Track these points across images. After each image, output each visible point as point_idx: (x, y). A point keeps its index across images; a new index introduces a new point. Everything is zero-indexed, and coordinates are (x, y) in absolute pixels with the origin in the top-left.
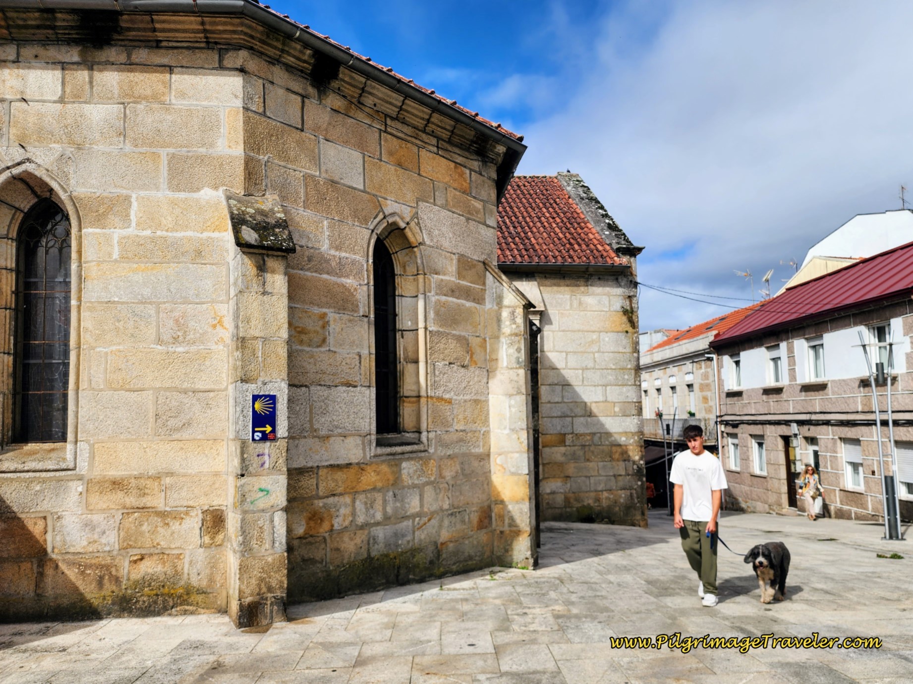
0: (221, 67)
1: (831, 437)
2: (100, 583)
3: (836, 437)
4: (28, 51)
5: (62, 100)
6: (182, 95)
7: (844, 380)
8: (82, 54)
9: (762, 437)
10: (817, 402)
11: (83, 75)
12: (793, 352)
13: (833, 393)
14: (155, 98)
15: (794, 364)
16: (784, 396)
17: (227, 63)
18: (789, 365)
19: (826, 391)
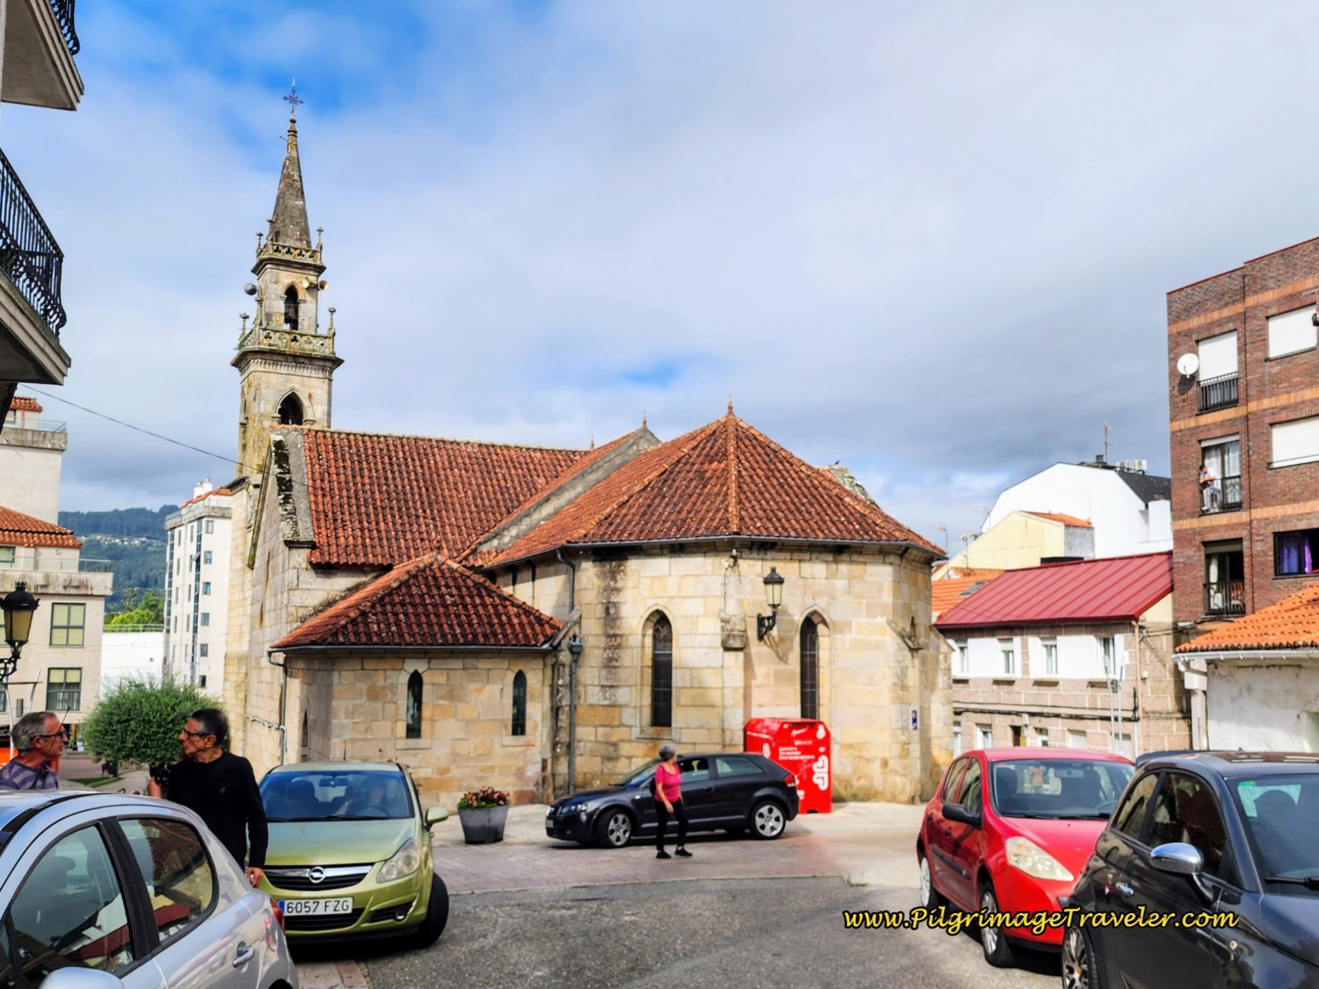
0: (884, 563)
1: (1060, 728)
2: (846, 788)
3: (1065, 729)
4: (814, 556)
5: (827, 578)
6: (870, 575)
7: (1074, 680)
8: (834, 557)
9: (990, 726)
10: (1048, 697)
11: (834, 566)
12: (1027, 648)
13: (1065, 690)
14: (861, 577)
15: (1028, 659)
16: (1016, 687)
17: (887, 561)
18: (1023, 660)
19: (1058, 687)
